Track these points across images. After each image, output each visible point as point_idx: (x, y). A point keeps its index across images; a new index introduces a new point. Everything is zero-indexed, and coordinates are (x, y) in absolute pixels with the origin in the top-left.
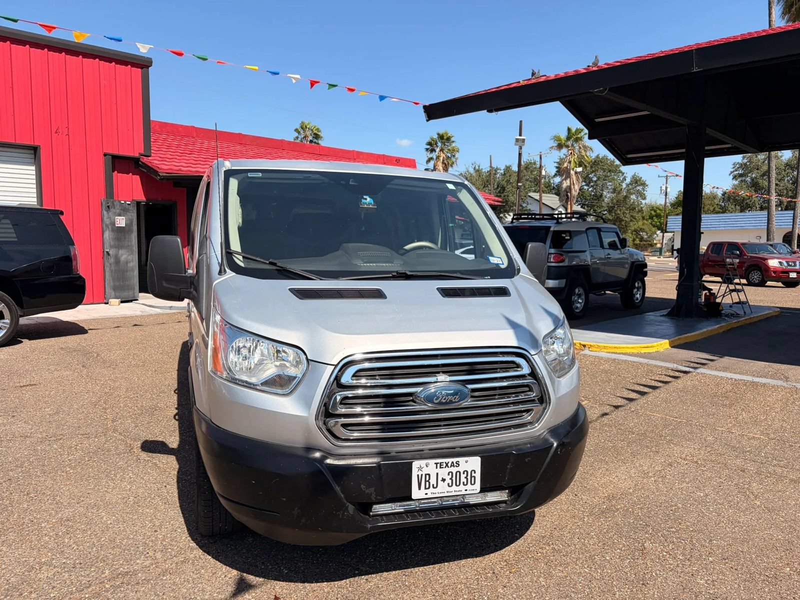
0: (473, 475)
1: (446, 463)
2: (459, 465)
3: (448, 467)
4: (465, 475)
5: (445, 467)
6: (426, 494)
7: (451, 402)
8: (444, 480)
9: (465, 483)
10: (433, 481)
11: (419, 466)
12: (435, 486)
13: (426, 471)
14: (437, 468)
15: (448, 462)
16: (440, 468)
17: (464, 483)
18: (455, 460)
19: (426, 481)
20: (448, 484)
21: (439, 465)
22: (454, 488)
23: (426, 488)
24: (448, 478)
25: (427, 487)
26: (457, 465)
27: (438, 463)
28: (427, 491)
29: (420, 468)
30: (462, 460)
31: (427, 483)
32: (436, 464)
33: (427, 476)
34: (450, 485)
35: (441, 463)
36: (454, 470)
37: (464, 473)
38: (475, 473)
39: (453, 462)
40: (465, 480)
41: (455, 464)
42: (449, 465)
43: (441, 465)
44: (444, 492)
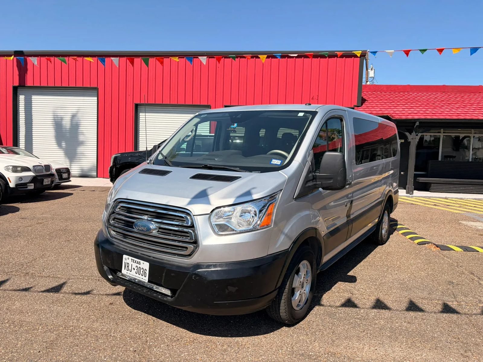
0: (146, 272)
7: (143, 230)
8: (134, 269)
12: (131, 271)
13: (128, 261)
18: (139, 261)
19: (127, 267)
21: (132, 260)
22: (137, 275)
23: (127, 270)
24: (136, 268)
28: (127, 271)
29: (126, 259)
30: (142, 262)
31: (128, 268)
32: (132, 259)
35: (133, 260)
36: (139, 266)
39: (138, 261)
40: (142, 273)
41: (139, 263)
43: (133, 261)
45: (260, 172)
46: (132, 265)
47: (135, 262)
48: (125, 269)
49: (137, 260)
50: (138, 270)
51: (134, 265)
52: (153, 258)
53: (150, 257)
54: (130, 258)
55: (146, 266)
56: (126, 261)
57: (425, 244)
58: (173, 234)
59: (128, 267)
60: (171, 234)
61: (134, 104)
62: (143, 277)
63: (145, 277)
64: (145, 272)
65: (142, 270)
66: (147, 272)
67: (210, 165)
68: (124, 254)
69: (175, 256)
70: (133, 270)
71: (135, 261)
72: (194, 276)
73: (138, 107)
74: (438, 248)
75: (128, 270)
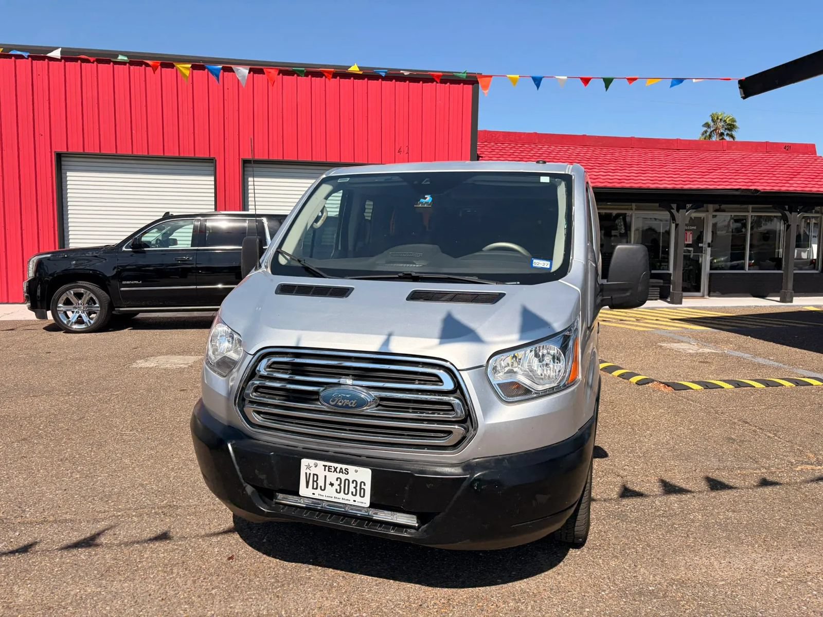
1: (334, 467)
2: (348, 472)
3: (337, 472)
4: (354, 485)
5: (334, 472)
6: (314, 494)
7: (347, 406)
8: (332, 485)
9: (354, 494)
10: (321, 482)
11: (307, 464)
12: (323, 488)
13: (313, 471)
14: (325, 470)
15: (337, 468)
16: (329, 471)
17: (352, 492)
18: (344, 467)
19: (314, 481)
20: (336, 490)
21: (327, 468)
22: (342, 495)
23: (313, 488)
24: (336, 483)
25: (315, 487)
26: (346, 473)
27: (327, 466)
28: (314, 491)
29: (308, 467)
30: (351, 468)
31: (315, 483)
32: (325, 466)
33: (315, 477)
34: (338, 491)
35: (329, 466)
36: (343, 477)
37: (353, 483)
38: (365, 485)
39: (341, 469)
40: (354, 490)
41: (344, 471)
42: (338, 470)
43: (329, 469)
44: (332, 497)
45: (518, 283)
46: (325, 476)
47: (333, 470)
48: (307, 487)
49: (339, 466)
50: (342, 485)
51: (332, 477)
52: (367, 457)
53: (360, 456)
54: (321, 463)
55: (364, 475)
56: (308, 472)
57: (648, 383)
58: (413, 408)
59: (316, 481)
60: (408, 408)
61: (53, 154)
62: (358, 498)
63: (364, 496)
64: (361, 489)
65: (352, 486)
66: (368, 488)
67: (416, 273)
68: (303, 458)
69: (424, 449)
70: (328, 486)
71: (333, 468)
72: (476, 484)
73: (63, 159)
74: (670, 388)
75: (317, 488)
